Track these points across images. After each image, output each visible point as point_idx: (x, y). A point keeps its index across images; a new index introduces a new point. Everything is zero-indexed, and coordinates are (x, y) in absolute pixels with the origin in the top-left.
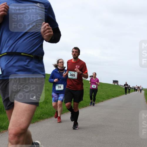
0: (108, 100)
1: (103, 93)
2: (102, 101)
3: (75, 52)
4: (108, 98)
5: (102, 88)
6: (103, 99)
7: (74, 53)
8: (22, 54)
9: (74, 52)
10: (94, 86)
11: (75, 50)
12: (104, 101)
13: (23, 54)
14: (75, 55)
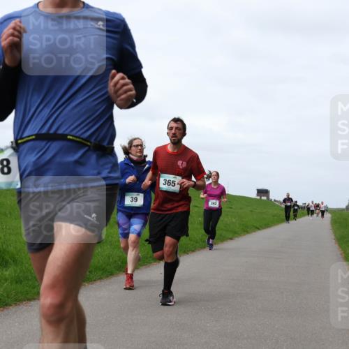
0: (244, 235)
1: (234, 220)
2: (231, 239)
3: (176, 128)
4: (244, 231)
5: (231, 208)
6: (234, 234)
7: (173, 131)
8: (69, 137)
9: (174, 129)
10: (213, 204)
11: (174, 125)
12: (237, 237)
13: (71, 137)
14: (176, 137)
